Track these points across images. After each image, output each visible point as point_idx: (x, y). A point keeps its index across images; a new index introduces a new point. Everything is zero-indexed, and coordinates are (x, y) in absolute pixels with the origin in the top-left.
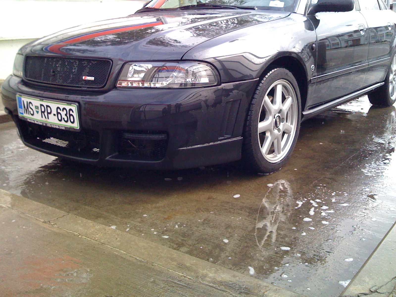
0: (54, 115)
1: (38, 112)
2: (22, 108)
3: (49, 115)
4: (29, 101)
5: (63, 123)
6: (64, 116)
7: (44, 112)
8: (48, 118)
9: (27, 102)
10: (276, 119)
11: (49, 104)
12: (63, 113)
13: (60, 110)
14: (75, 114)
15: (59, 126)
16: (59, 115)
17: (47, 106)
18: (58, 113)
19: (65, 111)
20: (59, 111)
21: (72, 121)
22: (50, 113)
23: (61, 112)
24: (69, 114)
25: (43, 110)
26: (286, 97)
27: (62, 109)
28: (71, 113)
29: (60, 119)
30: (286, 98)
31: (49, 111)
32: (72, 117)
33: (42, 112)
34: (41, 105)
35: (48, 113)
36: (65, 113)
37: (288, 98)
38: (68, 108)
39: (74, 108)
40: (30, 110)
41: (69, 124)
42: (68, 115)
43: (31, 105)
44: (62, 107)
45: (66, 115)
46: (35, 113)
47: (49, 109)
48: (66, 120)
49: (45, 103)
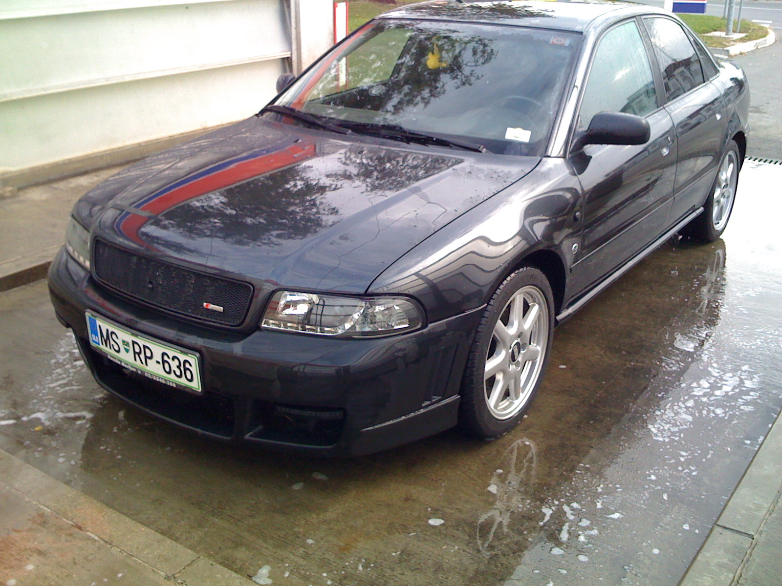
0: (158, 362)
1: (127, 351)
2: (96, 335)
3: (148, 360)
4: (111, 329)
5: (172, 377)
6: (174, 367)
7: (139, 354)
8: (146, 364)
9: (107, 330)
10: (513, 350)
11: (147, 344)
12: (174, 364)
13: (169, 357)
14: (195, 369)
15: (166, 380)
16: (166, 365)
17: (145, 347)
18: (164, 362)
19: (176, 360)
20: (166, 358)
21: (189, 377)
22: (151, 358)
23: (170, 361)
24: (184, 368)
25: (137, 350)
26: (530, 305)
27: (171, 357)
28: (187, 365)
29: (168, 370)
30: (529, 307)
31: (149, 354)
32: (188, 373)
33: (135, 353)
34: (134, 343)
35: (146, 357)
36: (178, 364)
37: (534, 306)
38: (182, 357)
39: (193, 360)
40: (112, 342)
41: (183, 381)
42: (182, 368)
43: (114, 336)
44: (171, 353)
45: (179, 367)
46: (122, 349)
47: (147, 351)
48: (178, 373)
49: (142, 342)
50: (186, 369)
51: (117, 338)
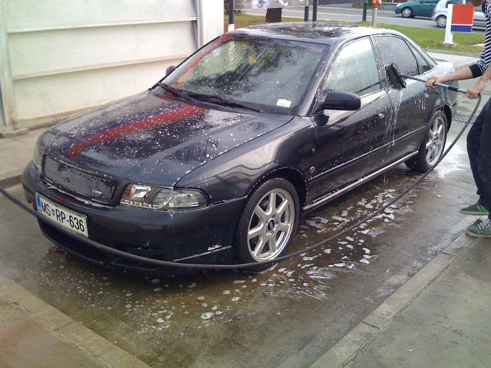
0: (68, 221)
1: (54, 215)
2: (40, 206)
3: (63, 220)
4: (47, 203)
5: (74, 229)
6: (75, 224)
7: (59, 216)
8: (62, 222)
9: (45, 204)
11: (63, 211)
12: (75, 222)
14: (85, 224)
15: (71, 231)
16: (72, 222)
18: (71, 220)
19: (76, 220)
21: (82, 229)
22: (64, 218)
23: (73, 220)
24: (80, 223)
25: (58, 214)
26: (282, 199)
27: (74, 218)
29: (72, 225)
30: (282, 201)
31: (63, 217)
32: (82, 227)
33: (57, 216)
34: (57, 210)
35: (62, 218)
36: (77, 222)
37: (285, 200)
38: (79, 218)
39: (84, 219)
40: (47, 210)
41: (79, 231)
43: (48, 207)
44: (74, 216)
46: (52, 214)
47: (63, 215)
48: (77, 227)
49: (60, 210)
50: (81, 225)
51: (49, 207)
